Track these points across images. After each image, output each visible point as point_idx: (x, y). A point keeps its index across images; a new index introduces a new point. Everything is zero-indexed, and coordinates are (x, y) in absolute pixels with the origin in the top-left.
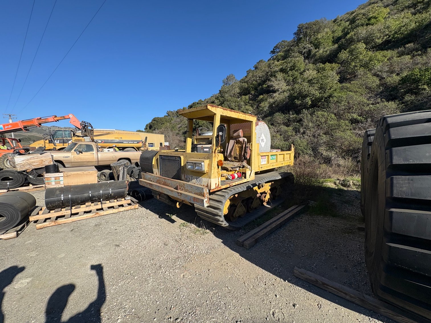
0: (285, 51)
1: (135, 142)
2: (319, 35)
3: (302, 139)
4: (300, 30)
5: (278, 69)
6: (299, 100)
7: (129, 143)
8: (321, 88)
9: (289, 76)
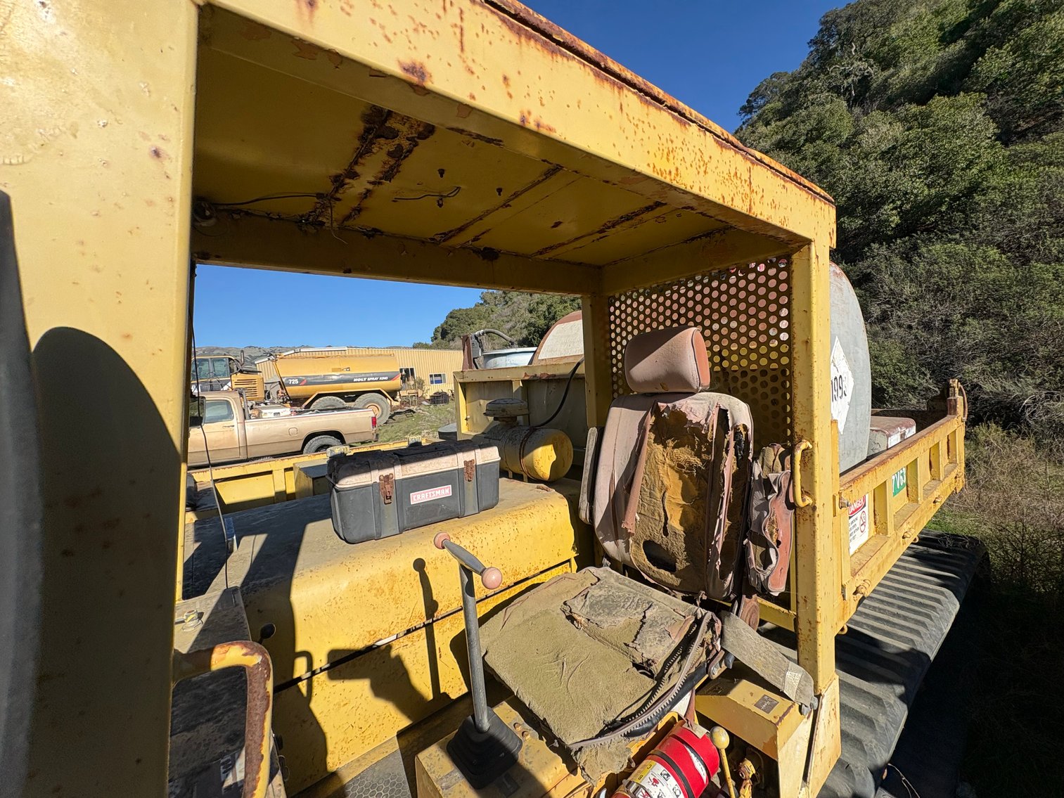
0: (788, 95)
1: (383, 378)
2: (893, 28)
3: (881, 340)
4: (828, 29)
5: (769, 143)
6: (857, 217)
7: (367, 381)
8: (931, 170)
9: (804, 158)
